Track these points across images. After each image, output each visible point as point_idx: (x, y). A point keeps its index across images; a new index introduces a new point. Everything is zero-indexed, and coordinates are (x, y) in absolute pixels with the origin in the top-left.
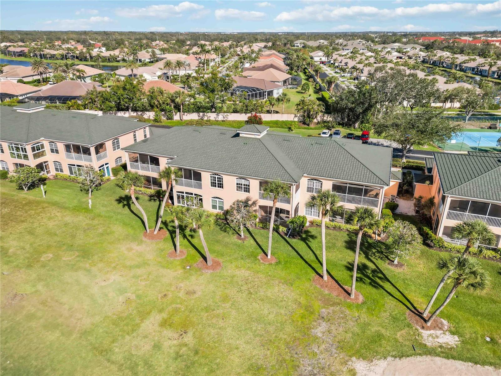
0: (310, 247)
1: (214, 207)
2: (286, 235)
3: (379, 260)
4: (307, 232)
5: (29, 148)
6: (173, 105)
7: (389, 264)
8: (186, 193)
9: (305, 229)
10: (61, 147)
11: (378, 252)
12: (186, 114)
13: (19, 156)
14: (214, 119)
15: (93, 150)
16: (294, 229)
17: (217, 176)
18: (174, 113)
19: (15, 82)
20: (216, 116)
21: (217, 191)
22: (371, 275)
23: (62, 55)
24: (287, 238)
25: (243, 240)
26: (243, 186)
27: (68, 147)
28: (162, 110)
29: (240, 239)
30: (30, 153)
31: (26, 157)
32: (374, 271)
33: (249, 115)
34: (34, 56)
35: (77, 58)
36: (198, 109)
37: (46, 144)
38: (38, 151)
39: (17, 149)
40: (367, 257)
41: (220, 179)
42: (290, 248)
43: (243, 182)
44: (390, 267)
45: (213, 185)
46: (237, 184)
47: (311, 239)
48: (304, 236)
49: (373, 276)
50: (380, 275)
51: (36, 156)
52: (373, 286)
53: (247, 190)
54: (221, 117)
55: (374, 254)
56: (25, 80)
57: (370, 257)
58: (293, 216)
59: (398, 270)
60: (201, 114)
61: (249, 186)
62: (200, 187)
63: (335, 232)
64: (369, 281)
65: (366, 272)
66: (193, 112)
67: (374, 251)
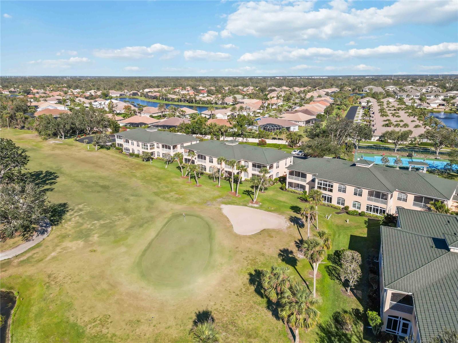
5: (149, 145)
6: (220, 132)
10: (160, 145)
12: (227, 137)
13: (145, 149)
14: (241, 141)
15: (172, 147)
16: (235, 180)
18: (221, 137)
19: (148, 116)
20: (242, 139)
21: (211, 164)
23: (178, 99)
27: (163, 146)
28: (215, 135)
29: (214, 181)
30: (149, 147)
31: (147, 149)
33: (260, 139)
34: (162, 99)
35: (187, 101)
36: (234, 135)
37: (155, 144)
38: (152, 146)
39: (145, 145)
42: (229, 185)
45: (210, 162)
46: (218, 161)
51: (151, 149)
54: (245, 140)
56: (154, 115)
60: (235, 138)
66: (230, 136)
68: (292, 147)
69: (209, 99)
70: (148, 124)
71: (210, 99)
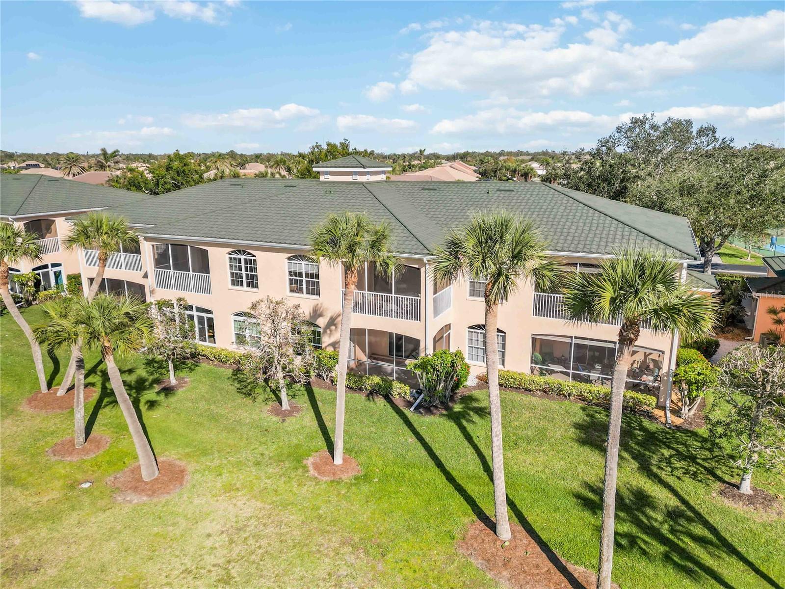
1: (241, 339)
3: (687, 479)
7: (722, 493)
11: (681, 456)
16: (432, 390)
17: (243, 257)
21: (245, 297)
22: (665, 530)
24: (409, 413)
25: (285, 415)
26: (304, 279)
29: (277, 412)
32: (673, 515)
40: (645, 468)
41: (251, 264)
42: (412, 440)
43: (303, 267)
44: (728, 503)
45: (237, 280)
46: (290, 273)
49: (672, 531)
50: (699, 530)
52: (677, 565)
53: (314, 289)
55: (669, 463)
57: (655, 469)
59: (759, 516)
61: (317, 276)
62: (206, 289)
64: (662, 549)
65: (649, 518)
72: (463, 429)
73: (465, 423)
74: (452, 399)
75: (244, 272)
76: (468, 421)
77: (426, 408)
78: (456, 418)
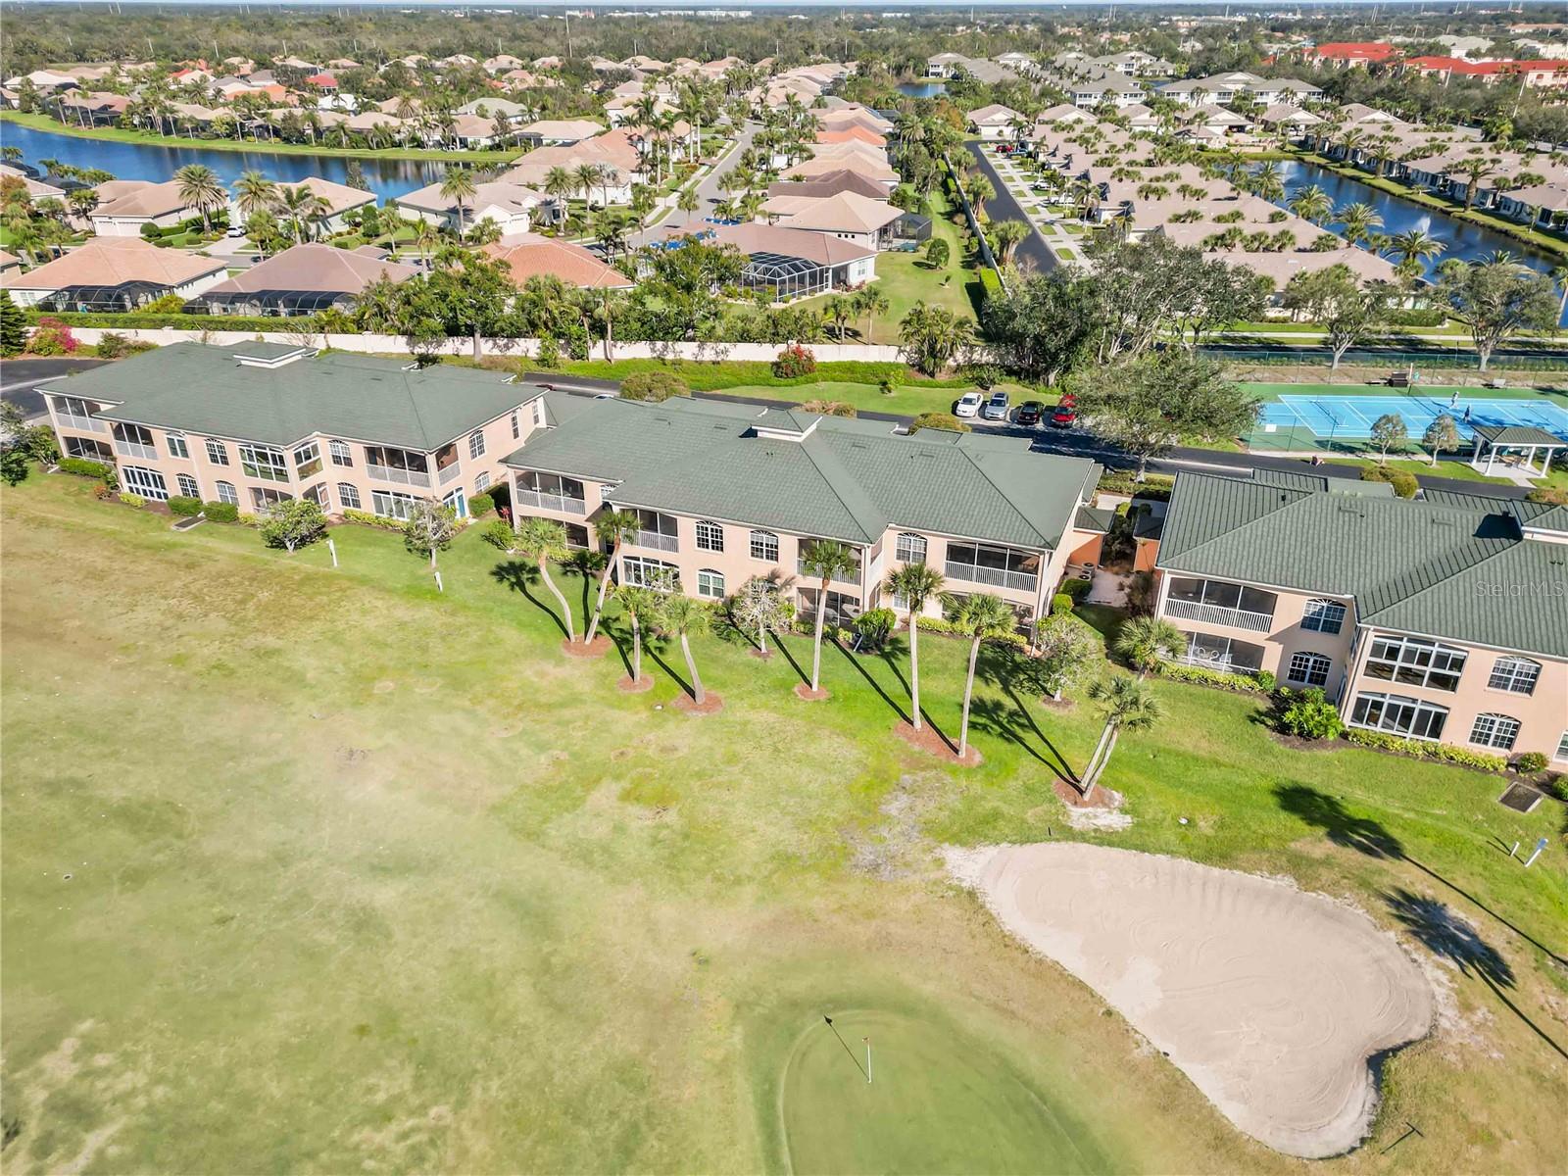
0: (896, 671)
1: (704, 590)
2: (852, 646)
3: (1028, 694)
4: (894, 641)
5: (289, 456)
6: (586, 322)
7: (1044, 701)
8: (645, 560)
9: (890, 635)
10: (357, 452)
11: (1030, 679)
12: (619, 344)
13: (266, 474)
14: (692, 358)
15: (431, 460)
16: (869, 636)
17: (710, 527)
18: (590, 343)
19: (135, 231)
20: (696, 350)
21: (710, 557)
22: (1005, 722)
23: (232, 125)
24: (853, 653)
25: (765, 656)
26: (764, 548)
27: (373, 454)
28: (559, 335)
29: (760, 655)
30: (291, 467)
31: (282, 475)
32: (1012, 714)
33: (782, 348)
34: (143, 125)
35: (277, 133)
36: (656, 329)
37: (325, 450)
38: (307, 461)
39: (263, 457)
40: (1006, 690)
41: (718, 533)
42: (858, 673)
43: (765, 538)
44: (1045, 706)
45: (702, 543)
46: (752, 543)
47: (901, 656)
48: (888, 649)
49: (1009, 722)
50: (1023, 721)
51: (304, 473)
52: (1007, 740)
53: (773, 555)
54: (708, 355)
55: (1021, 683)
56: (163, 223)
57: (1011, 688)
58: (867, 609)
59: (1062, 712)
60: (659, 344)
61: (776, 547)
62: (674, 547)
63: (951, 640)
64: (1001, 731)
65: (998, 716)
66: (639, 339)
67: (1022, 677)
68: (932, 375)
69: (381, 124)
70: (171, 288)
71: (386, 123)
72: (892, 665)
73: (893, 660)
74: (883, 642)
75: (710, 538)
76: (897, 659)
77: (865, 649)
78: (886, 656)
